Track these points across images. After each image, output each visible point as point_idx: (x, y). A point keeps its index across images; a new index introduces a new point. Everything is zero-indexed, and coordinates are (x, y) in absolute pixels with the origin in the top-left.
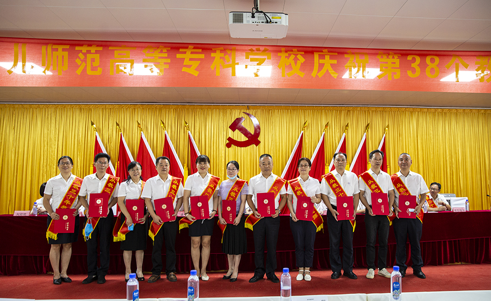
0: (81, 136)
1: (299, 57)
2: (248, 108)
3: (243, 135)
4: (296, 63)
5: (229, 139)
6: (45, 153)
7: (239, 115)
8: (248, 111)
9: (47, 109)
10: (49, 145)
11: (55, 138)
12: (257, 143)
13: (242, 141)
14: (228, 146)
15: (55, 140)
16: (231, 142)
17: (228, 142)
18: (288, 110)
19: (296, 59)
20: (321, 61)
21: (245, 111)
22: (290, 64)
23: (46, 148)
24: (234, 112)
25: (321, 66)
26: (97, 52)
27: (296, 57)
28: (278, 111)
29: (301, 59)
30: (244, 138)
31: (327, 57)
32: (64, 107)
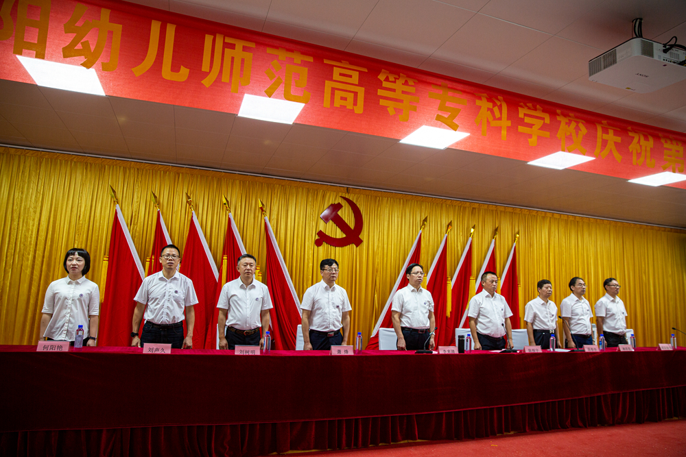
0: (83, 209)
1: (581, 125)
2: (348, 191)
3: (339, 230)
4: (577, 134)
5: (320, 233)
6: (14, 233)
7: (335, 199)
8: (347, 194)
9: (22, 158)
10: (21, 220)
11: (35, 208)
12: (358, 242)
13: (338, 237)
14: (318, 243)
15: (35, 212)
16: (322, 239)
17: (317, 237)
18: (400, 200)
19: (577, 129)
20: (605, 137)
21: (344, 195)
22: (571, 135)
23: (15, 223)
24: (328, 195)
25: (605, 143)
26: (304, 64)
27: (577, 126)
28: (388, 200)
29: (584, 130)
30: (339, 234)
31: (611, 132)
32: (56, 159)
